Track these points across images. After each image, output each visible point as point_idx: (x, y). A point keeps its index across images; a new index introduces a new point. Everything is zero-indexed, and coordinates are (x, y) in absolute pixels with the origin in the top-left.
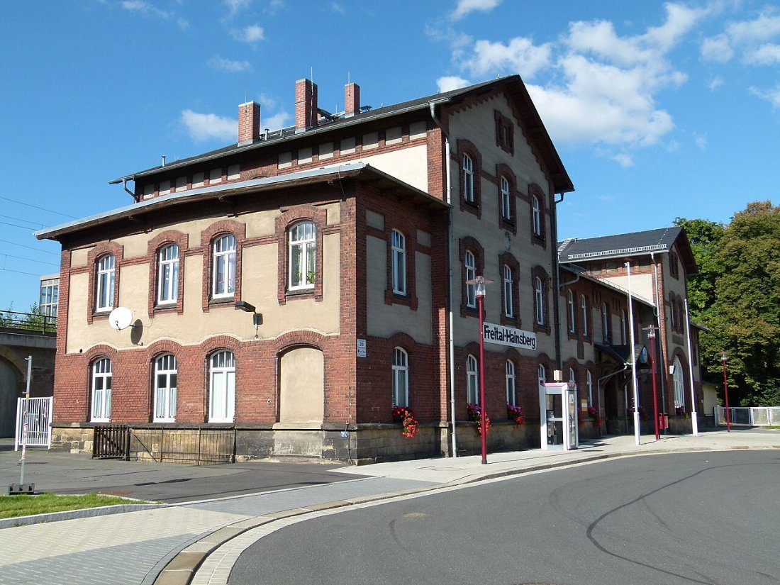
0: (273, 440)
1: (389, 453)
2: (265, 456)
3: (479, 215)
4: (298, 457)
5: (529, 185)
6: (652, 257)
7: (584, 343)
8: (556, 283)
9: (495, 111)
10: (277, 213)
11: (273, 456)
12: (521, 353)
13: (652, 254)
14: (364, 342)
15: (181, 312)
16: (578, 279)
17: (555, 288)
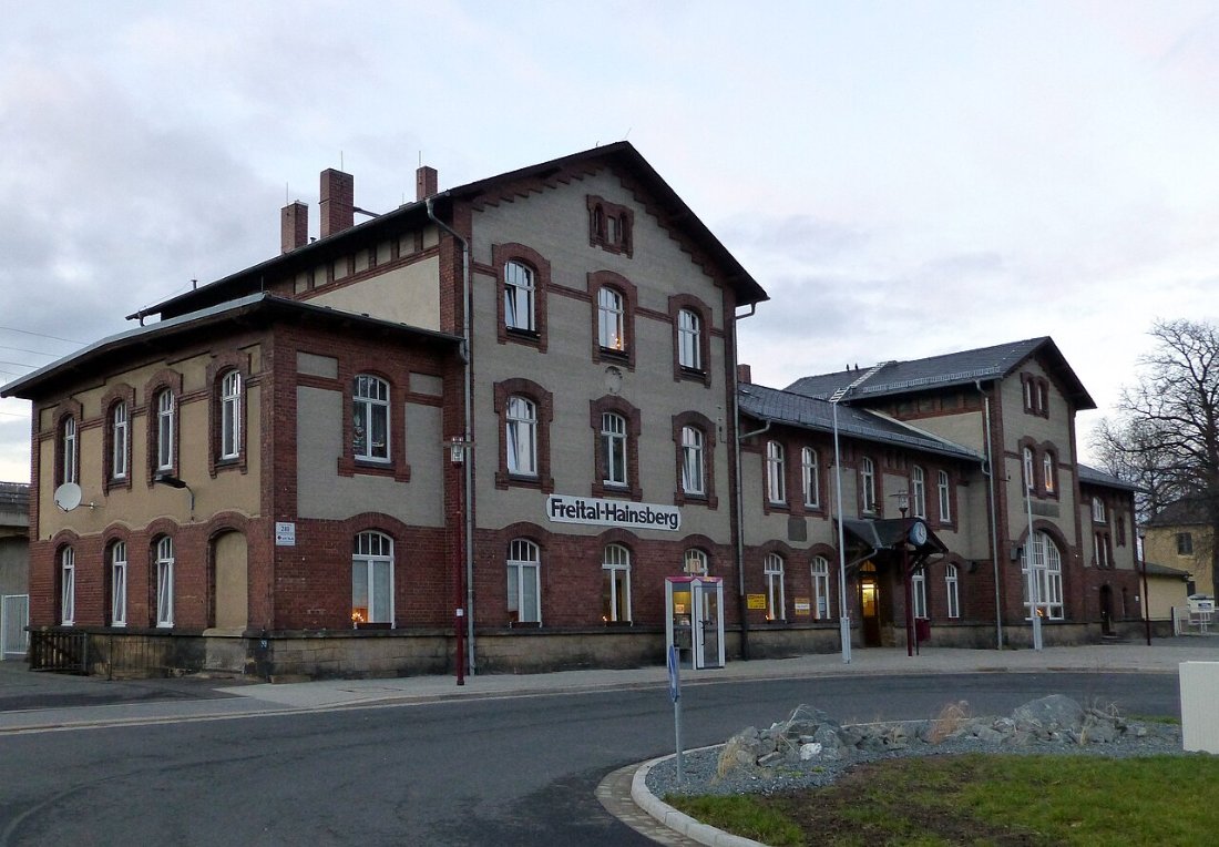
0: (205, 650)
1: (342, 668)
2: (197, 670)
3: (543, 348)
4: (224, 671)
5: (669, 298)
6: (978, 386)
7: (806, 518)
8: (734, 435)
9: (588, 196)
10: (207, 359)
11: (205, 671)
12: (641, 535)
13: (977, 382)
14: (292, 526)
15: (130, 487)
16: (768, 426)
17: (731, 442)
